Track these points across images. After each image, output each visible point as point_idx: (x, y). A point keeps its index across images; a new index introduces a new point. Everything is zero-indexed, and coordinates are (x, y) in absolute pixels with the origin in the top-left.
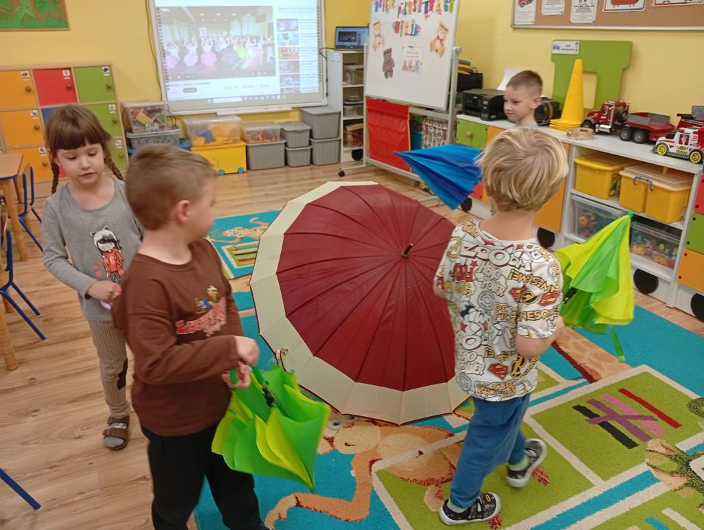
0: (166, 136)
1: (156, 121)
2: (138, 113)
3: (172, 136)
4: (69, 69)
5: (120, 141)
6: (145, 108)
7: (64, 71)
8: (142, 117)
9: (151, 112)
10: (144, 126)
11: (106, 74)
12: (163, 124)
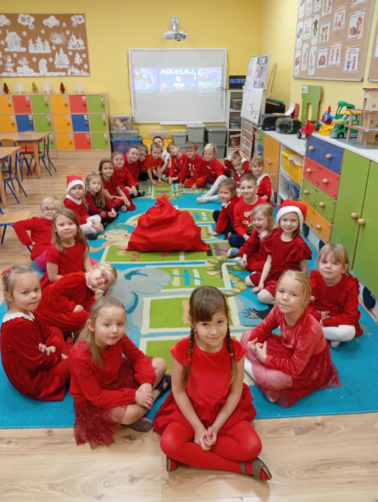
0: (130, 134)
1: (125, 125)
2: (116, 120)
3: (132, 134)
4: (85, 95)
5: (106, 134)
6: (120, 118)
7: (83, 97)
8: (118, 123)
9: (123, 120)
10: (118, 127)
11: (102, 99)
12: (128, 127)
